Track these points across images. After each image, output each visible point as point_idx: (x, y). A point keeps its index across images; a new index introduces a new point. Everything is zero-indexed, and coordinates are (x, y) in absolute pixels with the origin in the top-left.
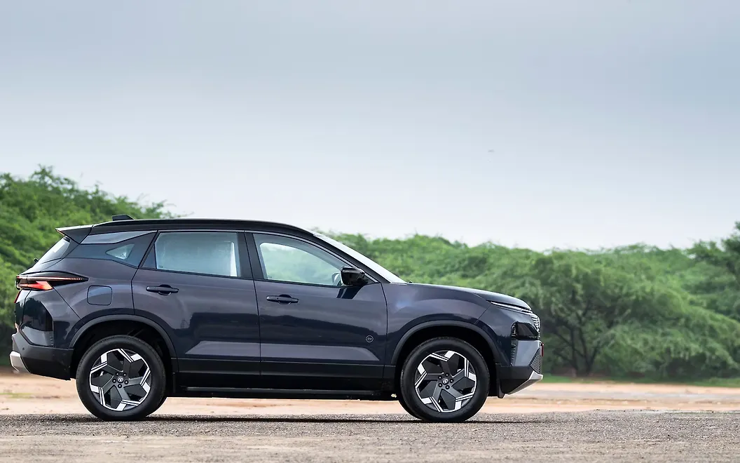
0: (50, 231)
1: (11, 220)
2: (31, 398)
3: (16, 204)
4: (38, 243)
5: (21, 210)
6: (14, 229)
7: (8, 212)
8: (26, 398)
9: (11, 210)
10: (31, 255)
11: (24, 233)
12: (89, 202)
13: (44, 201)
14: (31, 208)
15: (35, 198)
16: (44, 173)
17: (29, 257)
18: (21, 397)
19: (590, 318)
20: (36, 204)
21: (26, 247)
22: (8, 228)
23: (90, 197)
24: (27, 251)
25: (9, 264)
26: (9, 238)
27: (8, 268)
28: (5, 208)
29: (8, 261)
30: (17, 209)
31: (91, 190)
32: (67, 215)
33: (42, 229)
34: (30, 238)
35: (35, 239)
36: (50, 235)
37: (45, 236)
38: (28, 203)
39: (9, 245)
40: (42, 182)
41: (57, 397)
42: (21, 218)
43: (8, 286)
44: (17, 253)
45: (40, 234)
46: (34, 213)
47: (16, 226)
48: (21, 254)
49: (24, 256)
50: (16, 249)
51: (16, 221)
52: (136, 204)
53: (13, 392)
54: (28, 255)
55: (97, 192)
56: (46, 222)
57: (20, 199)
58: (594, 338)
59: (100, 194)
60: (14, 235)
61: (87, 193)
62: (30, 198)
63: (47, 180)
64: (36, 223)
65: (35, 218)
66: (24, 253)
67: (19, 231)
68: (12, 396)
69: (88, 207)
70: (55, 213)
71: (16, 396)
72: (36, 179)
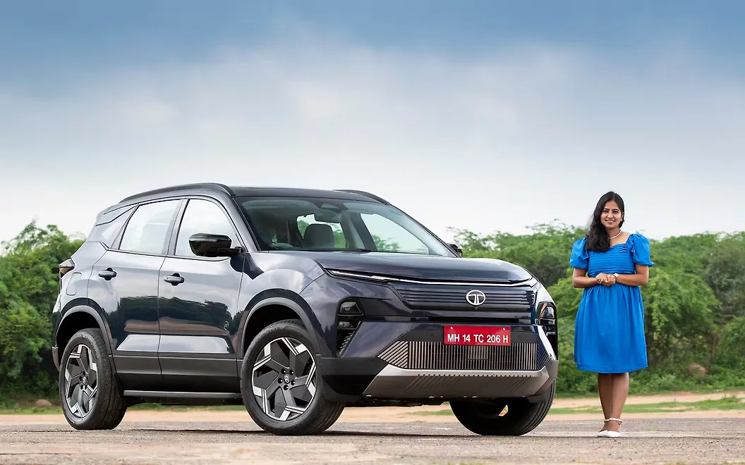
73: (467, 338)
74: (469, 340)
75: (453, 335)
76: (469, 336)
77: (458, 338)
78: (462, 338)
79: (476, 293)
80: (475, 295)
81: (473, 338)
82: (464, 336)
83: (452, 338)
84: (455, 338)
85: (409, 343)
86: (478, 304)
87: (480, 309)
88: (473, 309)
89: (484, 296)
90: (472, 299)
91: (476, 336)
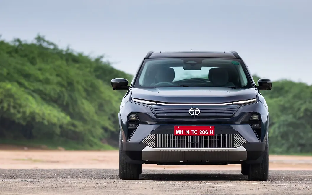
0: (45, 71)
1: (23, 65)
3: (26, 56)
4: (38, 78)
5: (28, 59)
6: (24, 70)
9: (22, 59)
10: (34, 84)
11: (31, 72)
13: (40, 54)
14: (33, 58)
15: (36, 52)
16: (39, 39)
17: (33, 86)
20: (36, 56)
23: (65, 53)
24: (32, 82)
25: (23, 89)
26: (22, 75)
27: (22, 91)
28: (20, 58)
29: (22, 87)
31: (65, 49)
32: (54, 62)
33: (40, 70)
34: (34, 75)
35: (37, 75)
36: (45, 73)
37: (42, 74)
38: (32, 55)
39: (22, 79)
40: (39, 44)
42: (28, 64)
43: (23, 101)
44: (26, 83)
45: (39, 72)
46: (36, 61)
47: (26, 68)
49: (30, 85)
50: (26, 81)
51: (26, 65)
52: (88, 57)
55: (68, 49)
56: (42, 66)
57: (27, 53)
60: (24, 73)
61: (62, 50)
62: (32, 52)
63: (43, 43)
64: (37, 66)
65: (36, 64)
67: (27, 71)
69: (64, 58)
70: (47, 61)
72: (35, 42)
73: (188, 132)
74: (189, 133)
75: (179, 131)
76: (189, 131)
77: (182, 132)
78: (184, 132)
79: (195, 109)
80: (194, 110)
81: (191, 132)
82: (186, 131)
83: (178, 132)
84: (181, 132)
85: (155, 135)
86: (196, 114)
87: (196, 117)
88: (192, 117)
89: (199, 110)
90: (192, 112)
91: (193, 131)
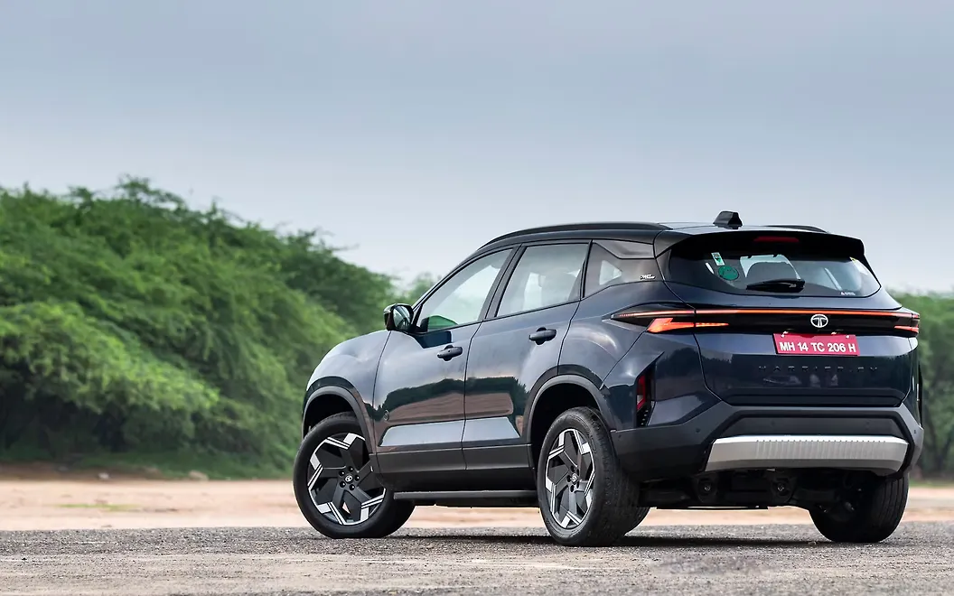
0: (152, 271)
1: (93, 255)
2: (136, 511)
3: (102, 231)
4: (134, 288)
5: (109, 240)
6: (98, 269)
7: (89, 243)
8: (131, 511)
9: (93, 240)
10: (124, 306)
11: (116, 274)
12: (206, 228)
13: (141, 227)
14: (123, 237)
15: (128, 222)
16: (135, 186)
17: (122, 311)
18: (124, 511)
19: (941, 392)
20: (129, 232)
21: (118, 295)
22: (90, 266)
23: (205, 221)
24: (118, 300)
25: (92, 320)
26: (93, 282)
27: (91, 324)
28: (86, 238)
29: (91, 315)
30: (102, 239)
31: (206, 209)
32: (176, 248)
33: (140, 268)
34: (123, 282)
35: (130, 283)
36: (151, 276)
37: (145, 279)
38: (118, 230)
39: (90, 292)
40: (133, 199)
41: (173, 510)
42: (108, 252)
43: (92, 352)
44: (103, 304)
45: (136, 275)
46: (128, 245)
47: (102, 264)
48: (110, 306)
49: (115, 308)
50: (103, 297)
51: (101, 256)
52: (273, 232)
53: (110, 503)
54: (119, 306)
55: (214, 211)
56: (146, 257)
57: (105, 223)
58: (945, 422)
59: (219, 215)
60: (98, 277)
61: (198, 214)
62: (120, 222)
63: (143, 197)
64: (132, 259)
65: (129, 252)
66: (115, 304)
67: (106, 271)
68: (108, 509)
69: (205, 235)
70: (158, 244)
71: (115, 509)
72: (123, 194)
